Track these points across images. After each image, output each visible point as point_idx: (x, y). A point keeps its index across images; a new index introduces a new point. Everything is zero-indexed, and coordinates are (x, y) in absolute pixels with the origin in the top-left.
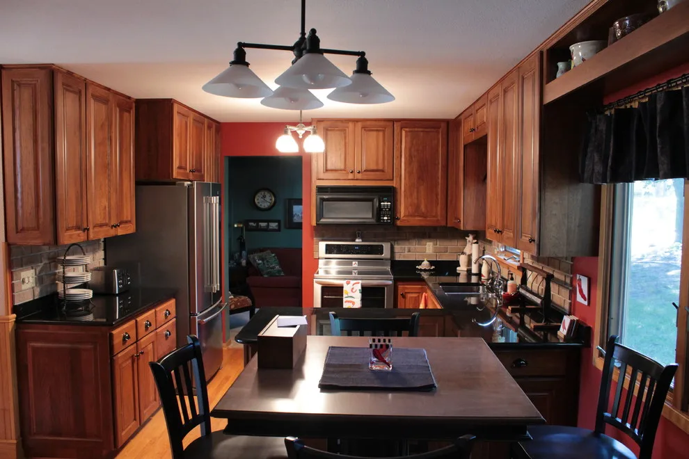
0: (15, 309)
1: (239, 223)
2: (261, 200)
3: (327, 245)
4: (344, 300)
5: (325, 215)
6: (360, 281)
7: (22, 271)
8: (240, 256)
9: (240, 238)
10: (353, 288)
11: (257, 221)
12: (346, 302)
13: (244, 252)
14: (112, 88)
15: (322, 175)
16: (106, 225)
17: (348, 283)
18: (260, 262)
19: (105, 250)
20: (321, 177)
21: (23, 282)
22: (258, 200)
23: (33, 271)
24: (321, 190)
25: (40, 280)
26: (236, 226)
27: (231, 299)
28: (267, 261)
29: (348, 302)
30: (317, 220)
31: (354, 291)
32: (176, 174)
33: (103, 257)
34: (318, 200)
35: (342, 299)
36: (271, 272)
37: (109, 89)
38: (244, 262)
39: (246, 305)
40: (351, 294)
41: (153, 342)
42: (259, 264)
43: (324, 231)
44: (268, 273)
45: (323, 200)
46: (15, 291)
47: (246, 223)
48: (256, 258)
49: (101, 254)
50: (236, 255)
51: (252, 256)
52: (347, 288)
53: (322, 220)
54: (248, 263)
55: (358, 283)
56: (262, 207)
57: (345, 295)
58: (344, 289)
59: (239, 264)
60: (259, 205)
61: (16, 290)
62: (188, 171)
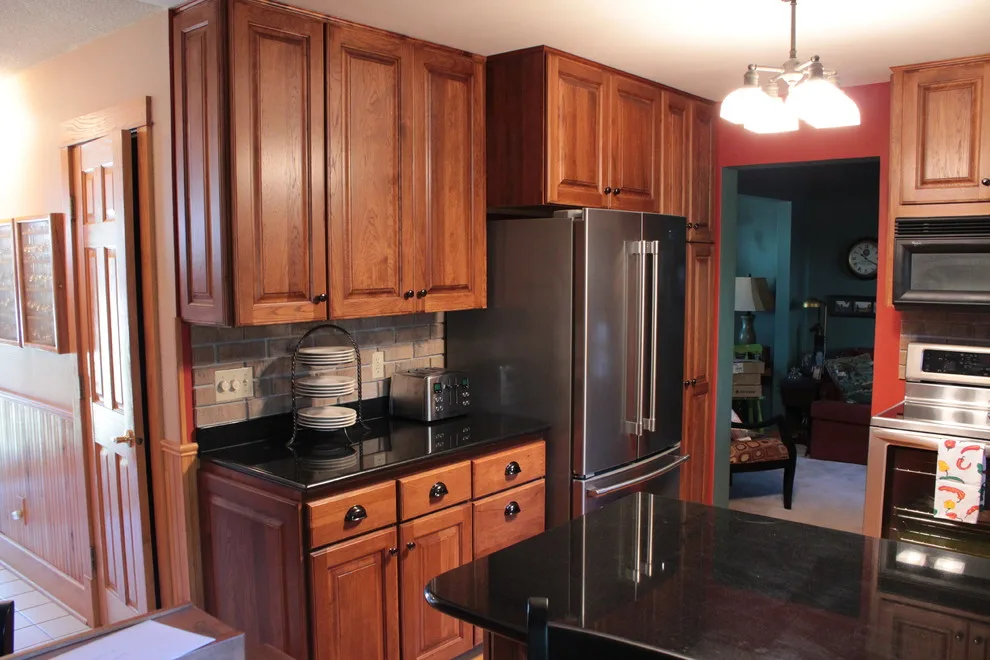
0: (198, 435)
1: (812, 300)
2: (860, 259)
3: (927, 353)
4: (939, 483)
5: (914, 282)
6: (983, 445)
7: (219, 368)
8: (813, 361)
9: (816, 329)
10: (961, 460)
11: (852, 299)
12: (941, 489)
13: (819, 354)
14: (410, 33)
15: (912, 194)
16: (389, 292)
17: (950, 446)
18: (843, 374)
19: (445, 338)
20: (912, 199)
21: (220, 389)
22: (854, 259)
23: (248, 371)
24: (907, 227)
25: (263, 386)
26: (806, 305)
27: (746, 442)
28: (857, 374)
29: (949, 489)
30: (895, 296)
31: (964, 465)
32: (552, 196)
33: (442, 350)
34: (900, 250)
35: (933, 479)
36: (860, 394)
37: (403, 37)
38: (817, 373)
39: (776, 458)
40: (955, 472)
41: (459, 525)
42: (840, 378)
43: (924, 319)
44: (852, 397)
45: (910, 250)
46: (198, 404)
47: (830, 301)
48: (835, 367)
49: (438, 345)
50: (806, 359)
51: (830, 361)
52: (945, 457)
53: (907, 296)
54: (825, 375)
55: (977, 448)
56: (863, 272)
57: (939, 473)
58: (939, 458)
59: (808, 374)
60: (856, 269)
61: (199, 402)
62: (601, 191)
